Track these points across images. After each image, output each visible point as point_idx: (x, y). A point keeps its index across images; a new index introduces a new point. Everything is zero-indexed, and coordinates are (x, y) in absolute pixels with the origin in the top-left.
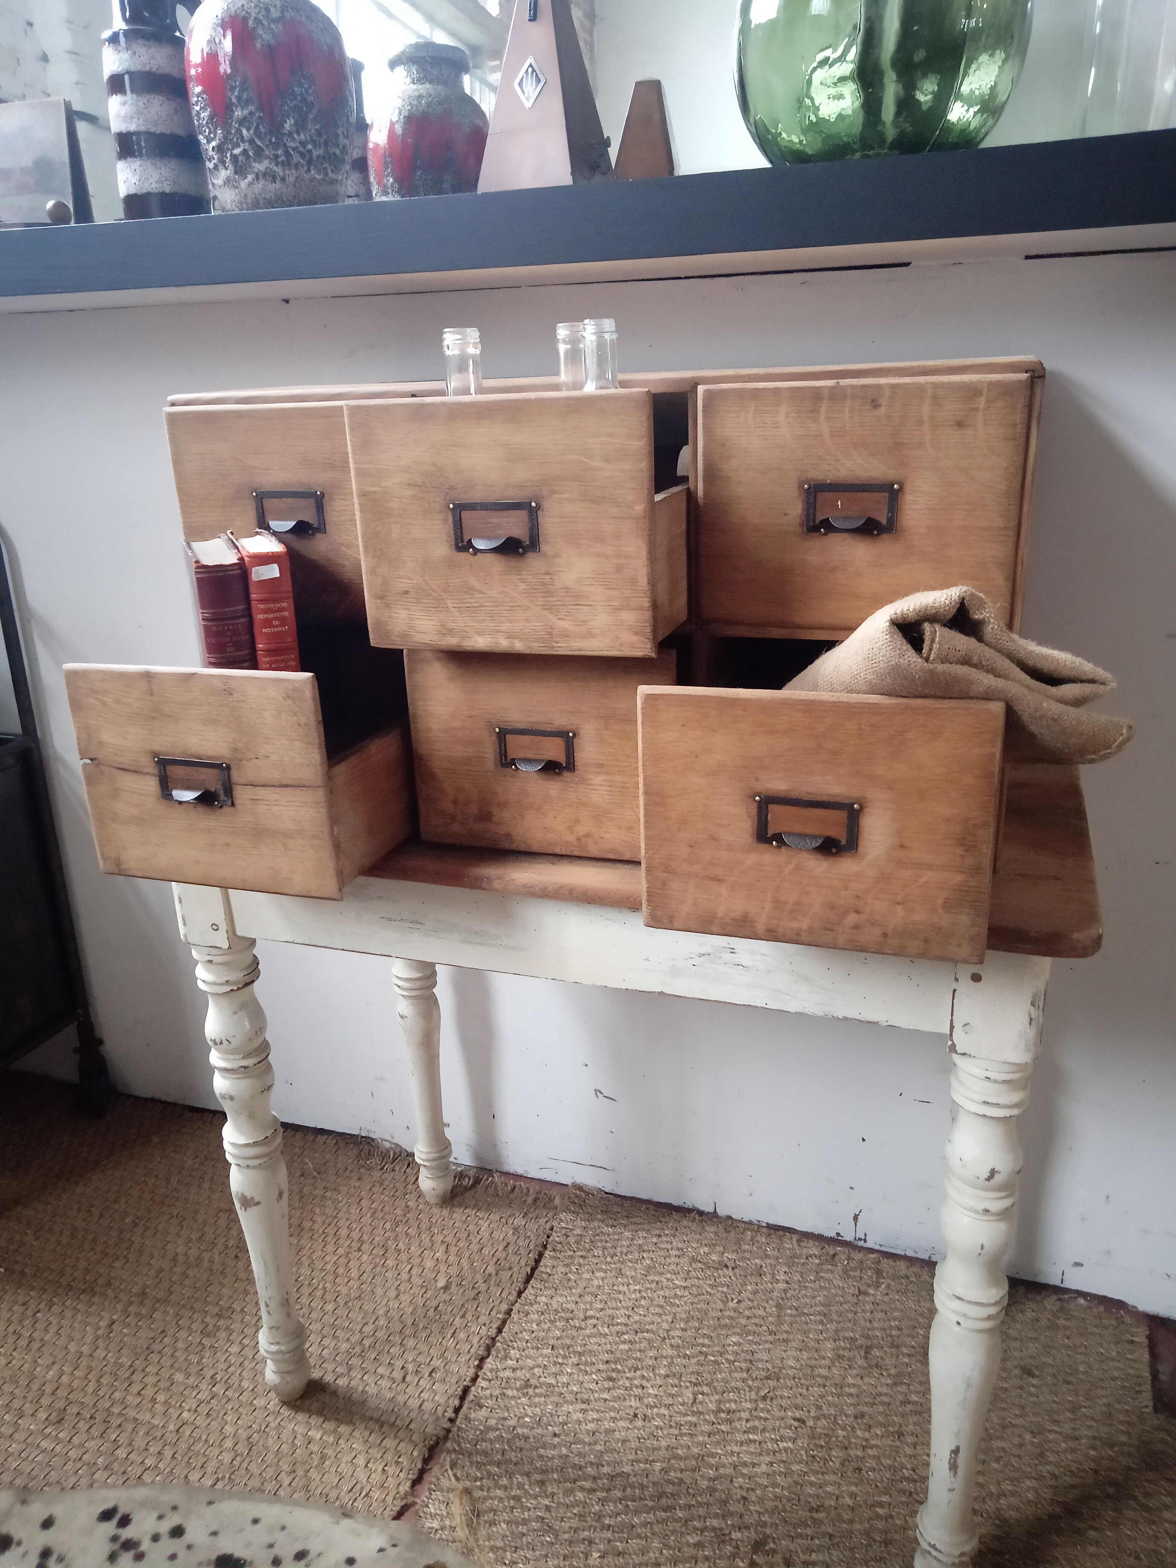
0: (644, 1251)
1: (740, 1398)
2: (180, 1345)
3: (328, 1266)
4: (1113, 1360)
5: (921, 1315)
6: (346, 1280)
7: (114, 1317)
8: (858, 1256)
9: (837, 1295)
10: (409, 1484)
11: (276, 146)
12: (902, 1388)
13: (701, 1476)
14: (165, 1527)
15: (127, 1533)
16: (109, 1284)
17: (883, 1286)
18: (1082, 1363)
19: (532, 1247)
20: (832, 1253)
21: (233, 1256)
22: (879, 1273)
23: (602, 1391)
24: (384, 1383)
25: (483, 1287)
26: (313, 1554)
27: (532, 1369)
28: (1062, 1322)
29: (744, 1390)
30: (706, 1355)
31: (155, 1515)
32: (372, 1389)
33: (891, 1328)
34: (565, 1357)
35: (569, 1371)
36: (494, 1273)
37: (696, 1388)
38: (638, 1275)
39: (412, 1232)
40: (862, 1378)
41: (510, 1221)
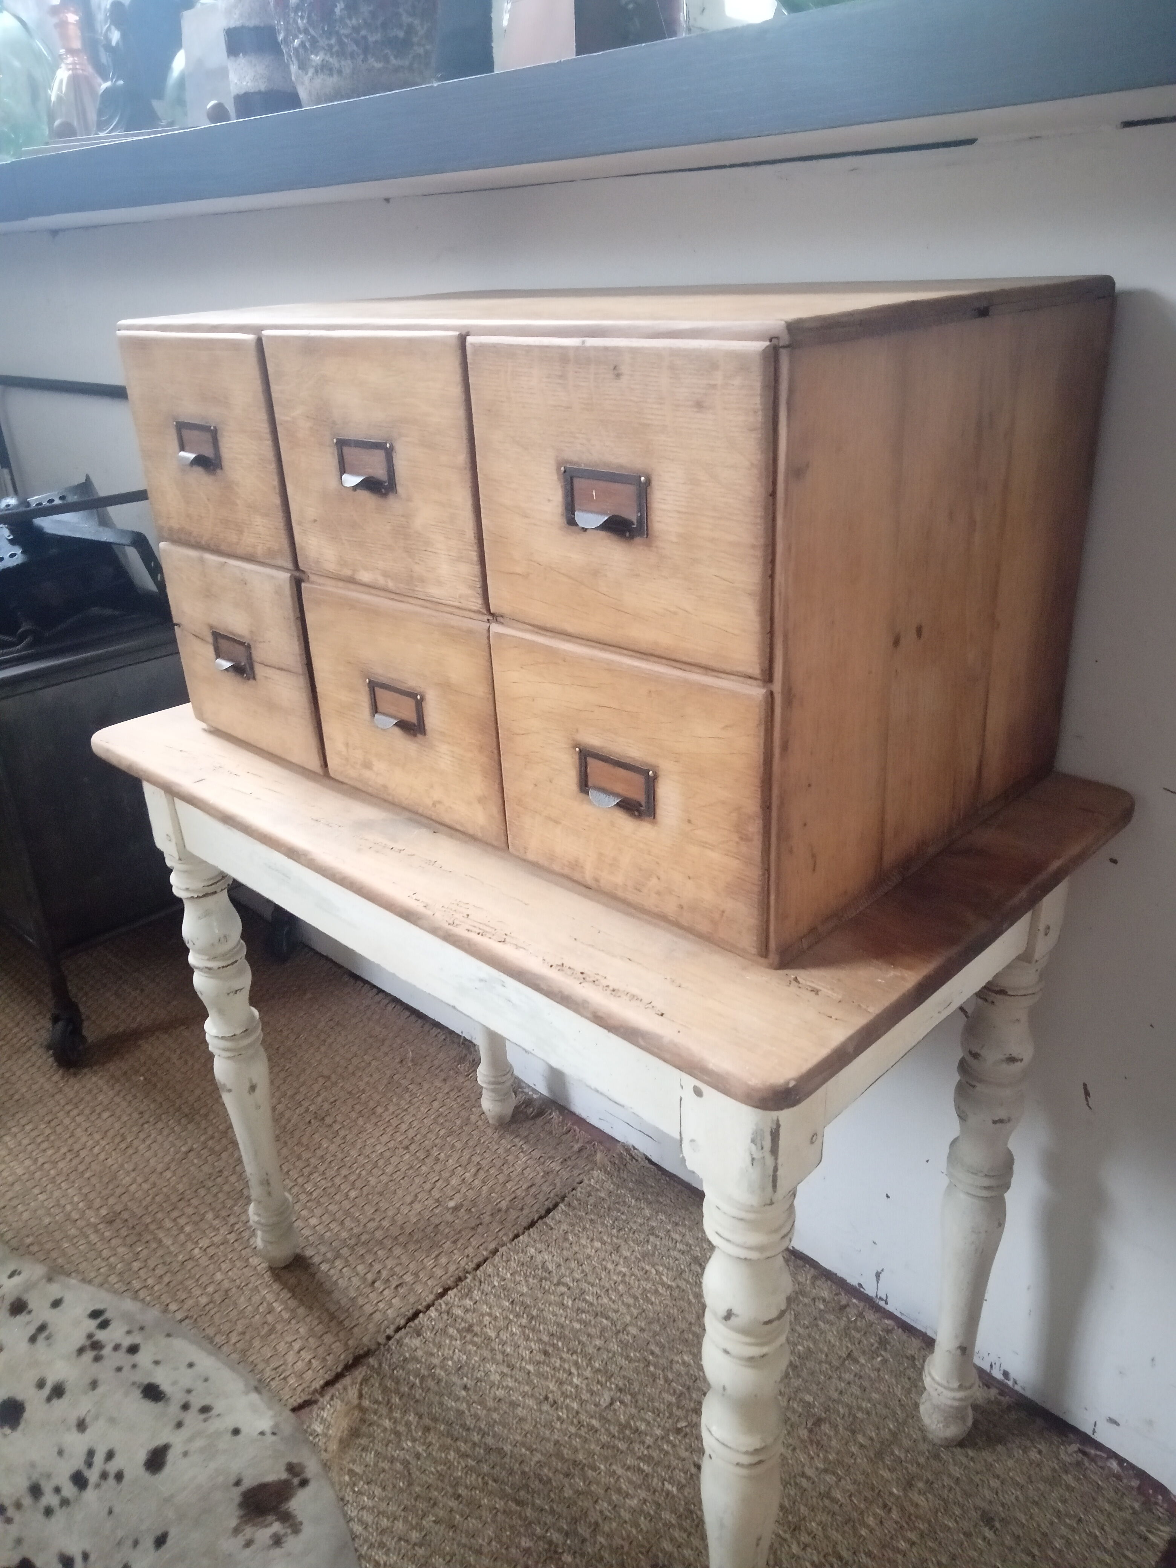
0: (652, 1234)
1: (654, 1420)
2: (226, 1188)
3: (374, 1155)
4: (1106, 1550)
5: (902, 1406)
6: (380, 1173)
7: (195, 1146)
8: (870, 1316)
9: (822, 1351)
10: (322, 1382)
11: (329, 35)
12: (830, 1479)
13: (571, 1485)
14: (127, 1342)
15: (101, 1336)
16: (206, 1115)
17: (879, 1359)
18: (1062, 1537)
19: (552, 1195)
20: (844, 1302)
21: (307, 1120)
22: (883, 1343)
23: (531, 1361)
24: (356, 1281)
25: (486, 1218)
26: (214, 1412)
27: (483, 1315)
28: (1069, 1479)
29: (664, 1414)
30: (648, 1363)
31: (126, 1328)
32: (342, 1283)
33: (860, 1408)
34: (517, 1316)
35: (514, 1330)
36: (504, 1208)
37: (619, 1394)
38: (633, 1258)
39: (458, 1145)
40: (794, 1449)
41: (548, 1162)
